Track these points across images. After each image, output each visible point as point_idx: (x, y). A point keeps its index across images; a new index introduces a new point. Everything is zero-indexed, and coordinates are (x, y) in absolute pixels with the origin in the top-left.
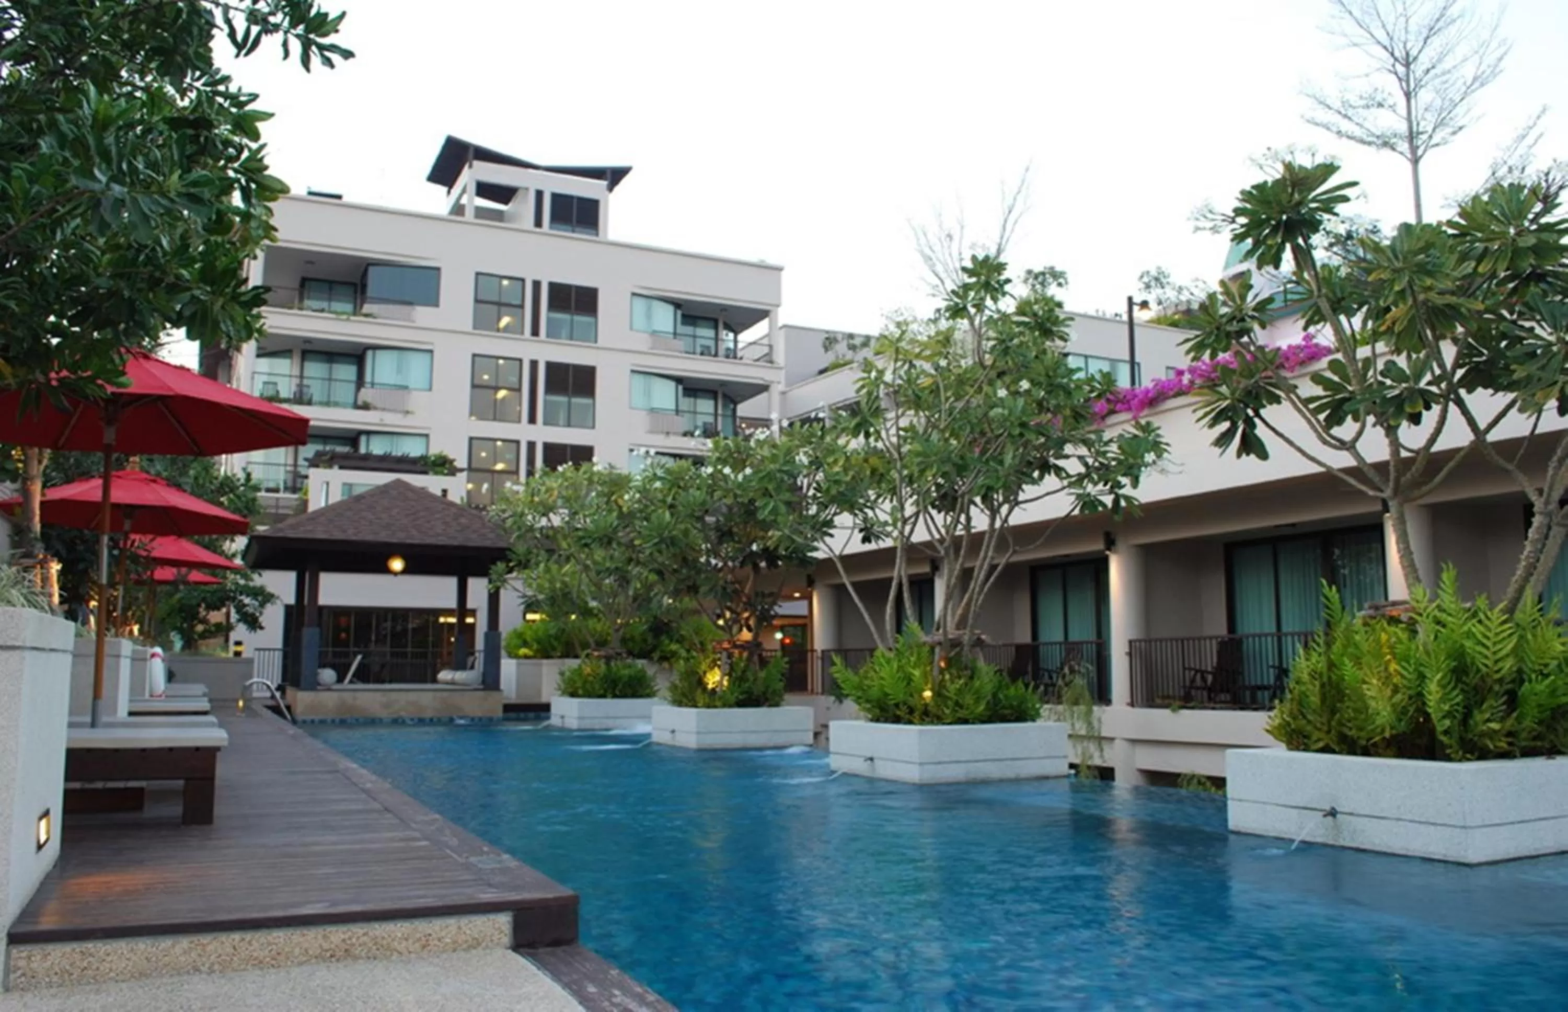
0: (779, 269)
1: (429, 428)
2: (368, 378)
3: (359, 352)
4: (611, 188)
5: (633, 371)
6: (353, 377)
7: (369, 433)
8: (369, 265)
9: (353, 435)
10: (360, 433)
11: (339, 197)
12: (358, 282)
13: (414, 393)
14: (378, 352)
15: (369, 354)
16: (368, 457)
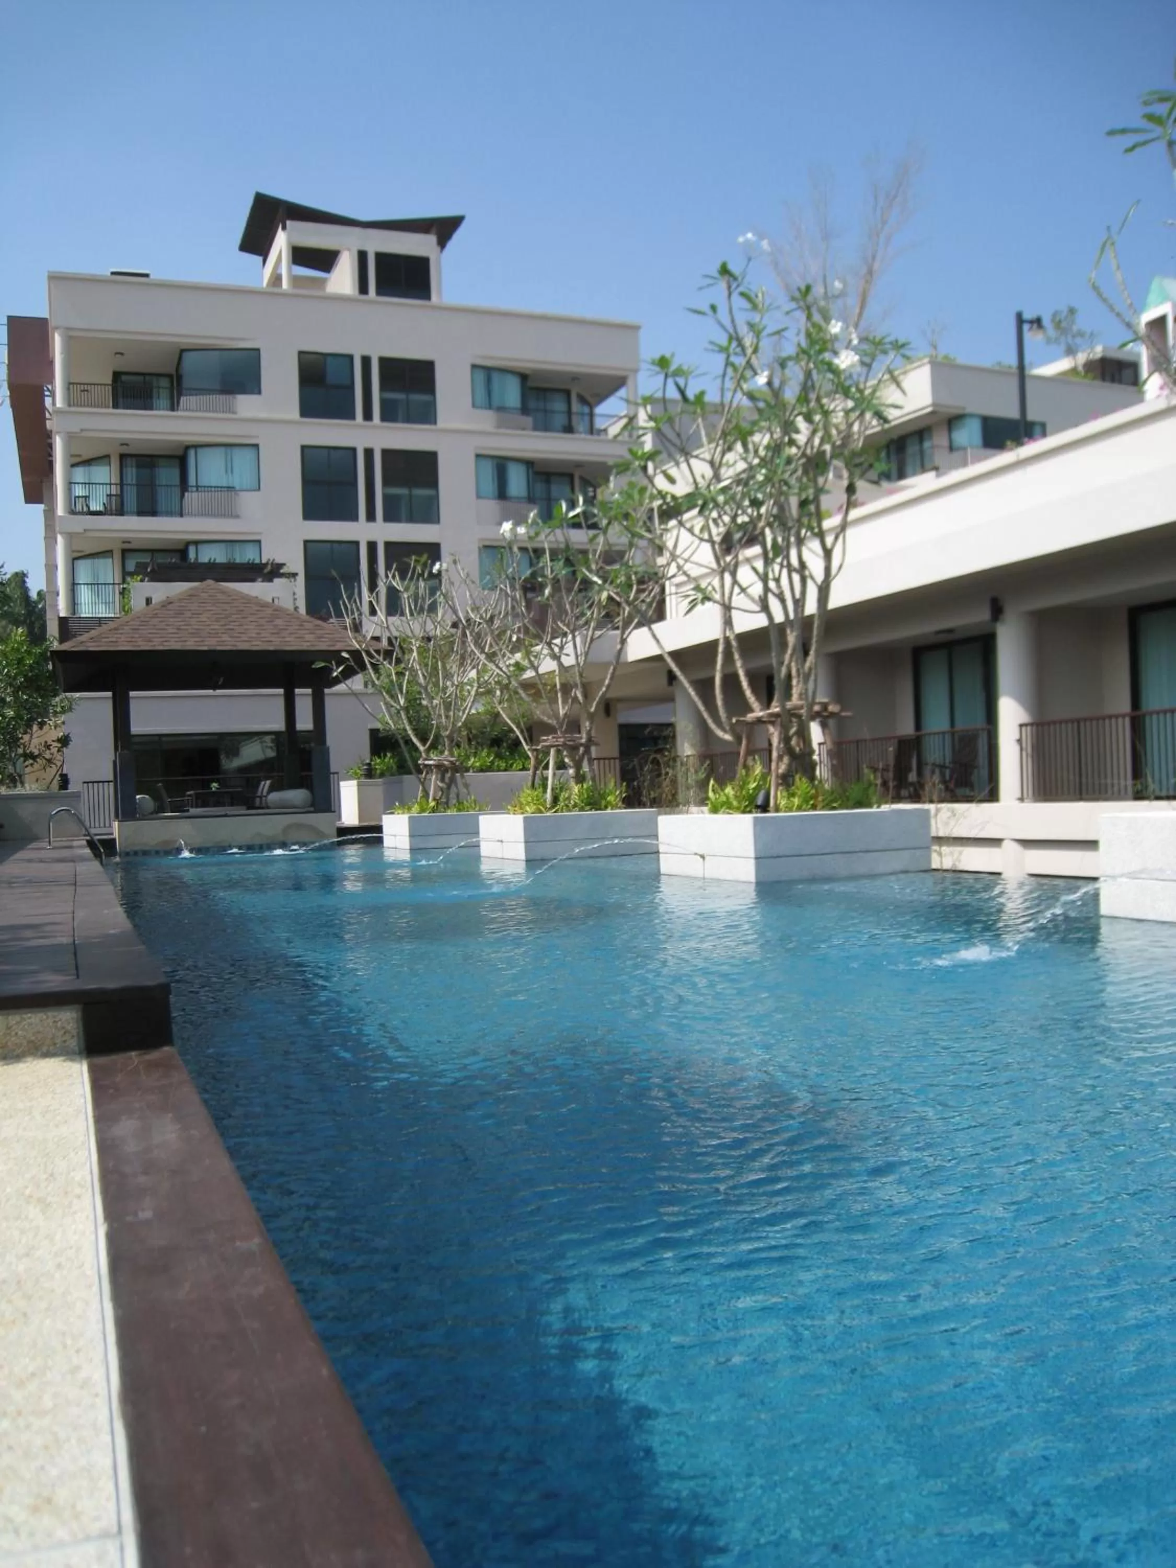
0: (635, 328)
1: (260, 533)
2: (192, 481)
3: (180, 453)
4: (442, 243)
5: (478, 456)
6: (177, 481)
7: (197, 543)
8: (182, 351)
9: (181, 547)
10: (188, 543)
11: (147, 275)
12: (174, 373)
13: (242, 494)
14: (200, 450)
15: (192, 453)
16: (197, 566)
